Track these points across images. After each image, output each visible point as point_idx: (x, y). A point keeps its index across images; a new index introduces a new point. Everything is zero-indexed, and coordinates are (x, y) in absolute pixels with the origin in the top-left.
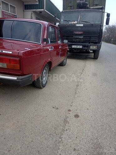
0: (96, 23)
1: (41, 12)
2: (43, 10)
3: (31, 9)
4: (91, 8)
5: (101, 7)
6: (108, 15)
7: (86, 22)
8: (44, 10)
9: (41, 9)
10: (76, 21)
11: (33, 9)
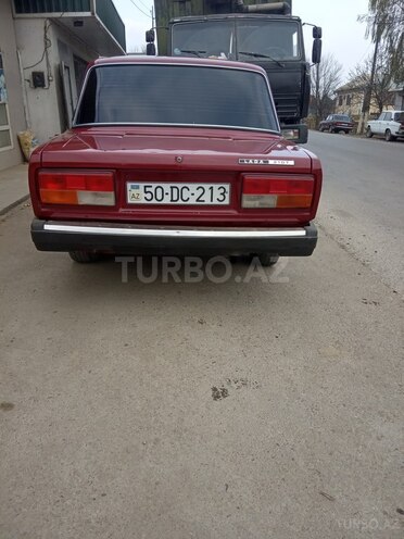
0: (285, 59)
1: (78, 22)
2: (88, 14)
3: (43, 11)
4: (251, 7)
5: (280, 4)
6: (317, 33)
7: (255, 56)
8: (93, 14)
9: (82, 10)
10: (223, 54)
11: (50, 11)
